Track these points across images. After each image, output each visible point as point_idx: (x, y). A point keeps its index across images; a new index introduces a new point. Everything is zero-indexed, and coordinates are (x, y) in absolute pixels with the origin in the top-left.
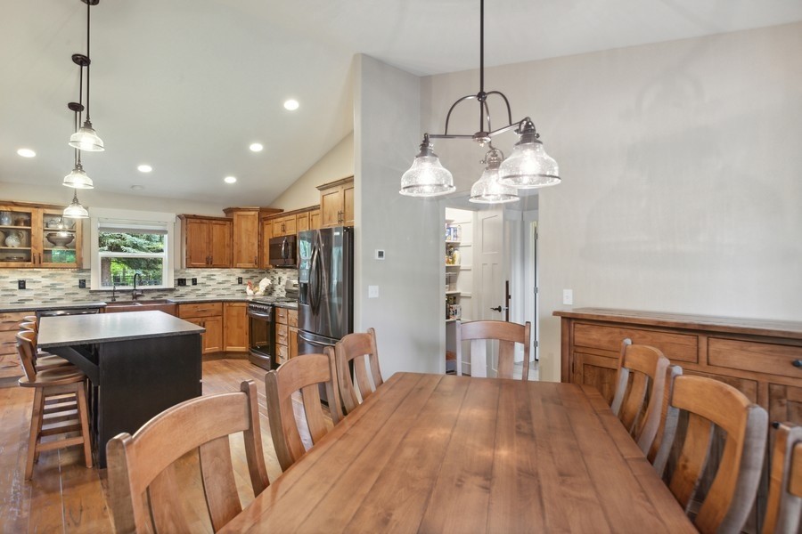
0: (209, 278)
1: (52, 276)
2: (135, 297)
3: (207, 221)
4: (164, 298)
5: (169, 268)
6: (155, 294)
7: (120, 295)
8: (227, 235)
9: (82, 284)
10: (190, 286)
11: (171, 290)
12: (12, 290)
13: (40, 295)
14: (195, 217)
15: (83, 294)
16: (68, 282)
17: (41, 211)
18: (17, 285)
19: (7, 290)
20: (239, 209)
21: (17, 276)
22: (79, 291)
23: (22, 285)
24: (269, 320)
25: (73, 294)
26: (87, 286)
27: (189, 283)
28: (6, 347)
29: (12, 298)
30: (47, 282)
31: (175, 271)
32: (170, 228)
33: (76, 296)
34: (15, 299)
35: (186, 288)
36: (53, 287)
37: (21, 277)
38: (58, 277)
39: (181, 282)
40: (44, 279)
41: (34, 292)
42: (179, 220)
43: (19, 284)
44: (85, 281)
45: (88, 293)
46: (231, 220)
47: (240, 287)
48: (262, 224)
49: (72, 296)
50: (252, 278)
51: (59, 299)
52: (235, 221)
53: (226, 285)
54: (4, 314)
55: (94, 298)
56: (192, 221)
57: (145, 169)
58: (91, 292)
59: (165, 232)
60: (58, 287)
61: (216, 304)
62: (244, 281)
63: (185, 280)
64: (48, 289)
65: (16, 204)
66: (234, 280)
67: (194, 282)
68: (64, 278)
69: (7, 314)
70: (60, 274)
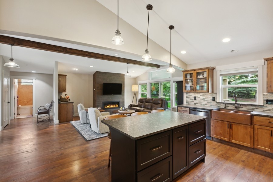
1: (203, 95)
2: (237, 107)
7: (230, 105)
9: (214, 99)
11: (261, 106)
12: (193, 100)
13: (200, 102)
16: (208, 98)
17: (196, 72)
19: (191, 100)
21: (194, 95)
22: (213, 102)
23: (195, 98)
25: (210, 103)
26: (215, 100)
29: (192, 102)
30: (202, 97)
31: (264, 95)
33: (212, 104)
36: (204, 99)
40: (201, 96)
41: (198, 101)
42: (266, 62)
51: (206, 104)
55: (218, 105)
57: (226, 40)
58: (216, 102)
59: (256, 72)
64: (202, 100)
70: (206, 95)
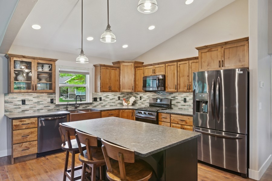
0: (107, 97)
1: (38, 97)
2: (76, 108)
3: (109, 68)
4: (88, 108)
5: (90, 92)
6: (84, 106)
7: (69, 106)
8: (117, 75)
9: (52, 101)
10: (99, 102)
11: (91, 104)
12: (18, 105)
13: (32, 107)
14: (104, 66)
15: (52, 106)
16: (45, 100)
17: (36, 61)
18: (21, 102)
19: (16, 105)
20: (124, 62)
21: (21, 97)
23: (24, 102)
24: (155, 120)
25: (48, 106)
26: (54, 102)
27: (98, 100)
28: (23, 138)
30: (36, 100)
31: (93, 94)
32: (90, 72)
34: (20, 110)
35: (97, 102)
36: (38, 103)
37: (23, 98)
38: (41, 97)
39: (95, 99)
40: (34, 99)
41: (29, 106)
42: (94, 68)
43: (22, 102)
44: (53, 99)
45: (54, 106)
46: (119, 68)
47: (119, 101)
48: (135, 70)
49: (47, 108)
50: (124, 97)
51: (42, 109)
52: (121, 68)
53: (114, 101)
54: (22, 120)
55: (57, 108)
56: (103, 67)
58: (56, 105)
59: (88, 73)
60: (41, 103)
61: (116, 111)
62: (121, 99)
63: (97, 98)
64: (36, 104)
65: (24, 57)
66: (116, 98)
67: (101, 99)
68: (44, 98)
69: (24, 120)
70: (41, 96)
